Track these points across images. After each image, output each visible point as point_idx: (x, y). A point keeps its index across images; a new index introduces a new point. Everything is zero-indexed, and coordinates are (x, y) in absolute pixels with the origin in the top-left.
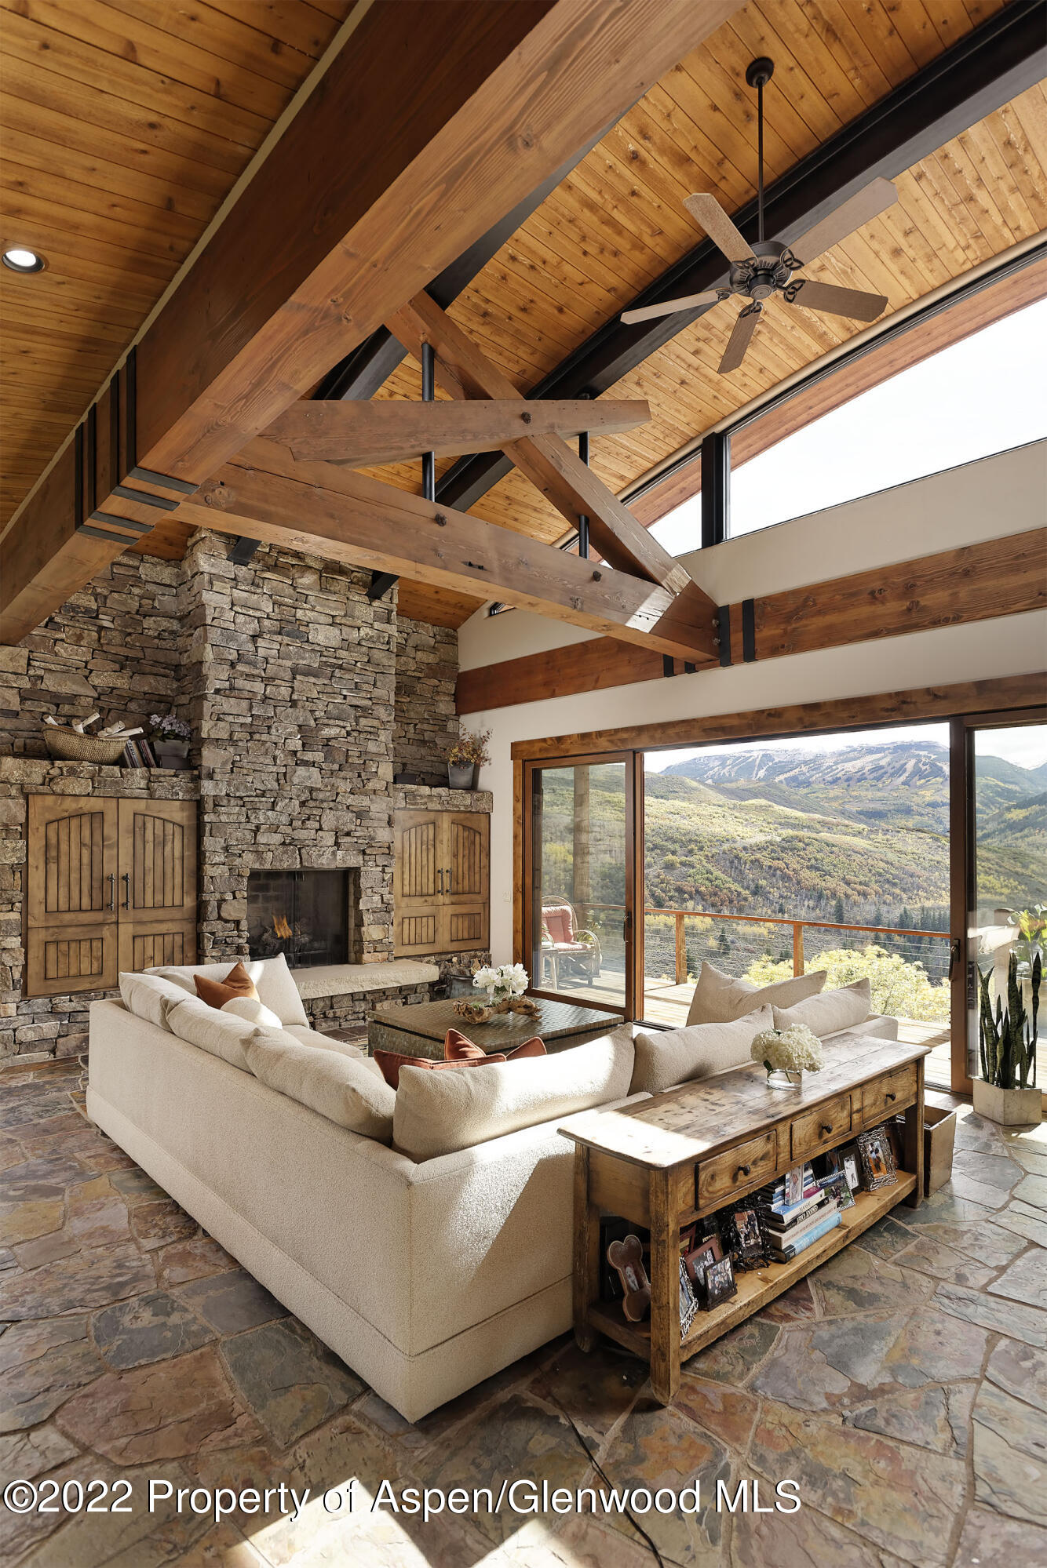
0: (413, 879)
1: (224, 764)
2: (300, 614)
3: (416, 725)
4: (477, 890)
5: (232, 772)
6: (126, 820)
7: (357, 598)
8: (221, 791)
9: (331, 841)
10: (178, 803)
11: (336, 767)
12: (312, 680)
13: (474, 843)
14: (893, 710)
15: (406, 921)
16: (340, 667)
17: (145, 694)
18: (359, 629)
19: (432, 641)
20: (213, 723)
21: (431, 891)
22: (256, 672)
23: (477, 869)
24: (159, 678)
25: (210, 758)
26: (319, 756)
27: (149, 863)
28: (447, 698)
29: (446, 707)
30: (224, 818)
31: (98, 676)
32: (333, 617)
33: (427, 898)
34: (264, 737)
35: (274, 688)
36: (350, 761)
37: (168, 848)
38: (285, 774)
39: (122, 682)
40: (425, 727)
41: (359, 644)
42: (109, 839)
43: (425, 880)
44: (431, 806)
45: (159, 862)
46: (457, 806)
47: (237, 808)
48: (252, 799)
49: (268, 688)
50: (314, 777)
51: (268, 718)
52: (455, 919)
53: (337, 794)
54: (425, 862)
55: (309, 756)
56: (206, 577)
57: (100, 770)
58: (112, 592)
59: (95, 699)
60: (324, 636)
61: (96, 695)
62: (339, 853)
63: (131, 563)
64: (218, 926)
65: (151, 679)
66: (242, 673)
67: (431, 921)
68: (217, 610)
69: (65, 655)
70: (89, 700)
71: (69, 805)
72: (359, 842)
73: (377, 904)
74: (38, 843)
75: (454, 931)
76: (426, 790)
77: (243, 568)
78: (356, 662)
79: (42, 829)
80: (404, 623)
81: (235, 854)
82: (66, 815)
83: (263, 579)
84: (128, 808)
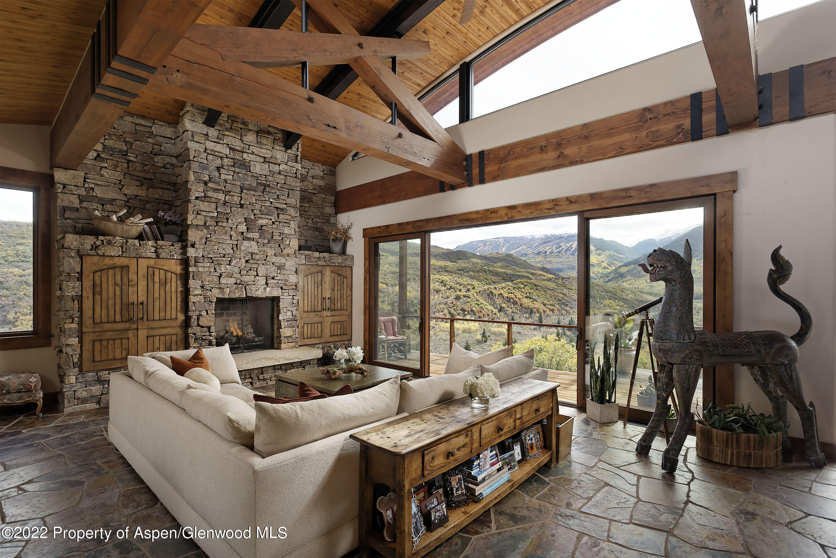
0: (310, 302)
1: (201, 239)
2: (245, 156)
3: (313, 219)
4: (345, 308)
5: (206, 243)
6: (143, 270)
7: (278, 148)
8: (199, 254)
9: (264, 282)
10: (174, 261)
11: (266, 241)
12: (252, 193)
13: (343, 283)
14: (551, 209)
15: (306, 325)
16: (269, 186)
17: (156, 199)
18: (279, 165)
19: (322, 174)
20: (194, 216)
21: (320, 309)
22: (219, 188)
23: (345, 297)
24: (164, 190)
25: (193, 235)
26: (256, 235)
27: (156, 295)
28: (330, 205)
29: (329, 210)
30: (201, 269)
31: (127, 189)
32: (265, 158)
33: (318, 313)
34: (224, 224)
35: (230, 197)
36: (274, 238)
37: (168, 286)
38: (237, 245)
39: (142, 192)
40: (318, 220)
41: (280, 173)
42: (132, 281)
43: (316, 303)
44: (319, 263)
45: (163, 294)
46: (334, 263)
47: (209, 264)
48: (217, 259)
49: (227, 197)
50: (253, 247)
51: (227, 213)
52: (333, 324)
53: (267, 256)
54: (316, 293)
55: (250, 235)
56: (190, 133)
57: (127, 242)
58: (135, 140)
59: (126, 201)
60: (258, 168)
61: (126, 200)
62: (268, 288)
63: (147, 124)
64: (198, 329)
65: (160, 191)
66: (212, 188)
67: (319, 325)
68: (197, 152)
69: (107, 176)
70: (121, 202)
71: (108, 262)
72: (280, 282)
73: (289, 316)
74: (88, 283)
75: (332, 330)
76: (317, 254)
77: (212, 128)
78: (278, 183)
79: (91, 276)
80: (305, 163)
81: (208, 290)
82: (106, 267)
83: (224, 135)
84: (143, 263)
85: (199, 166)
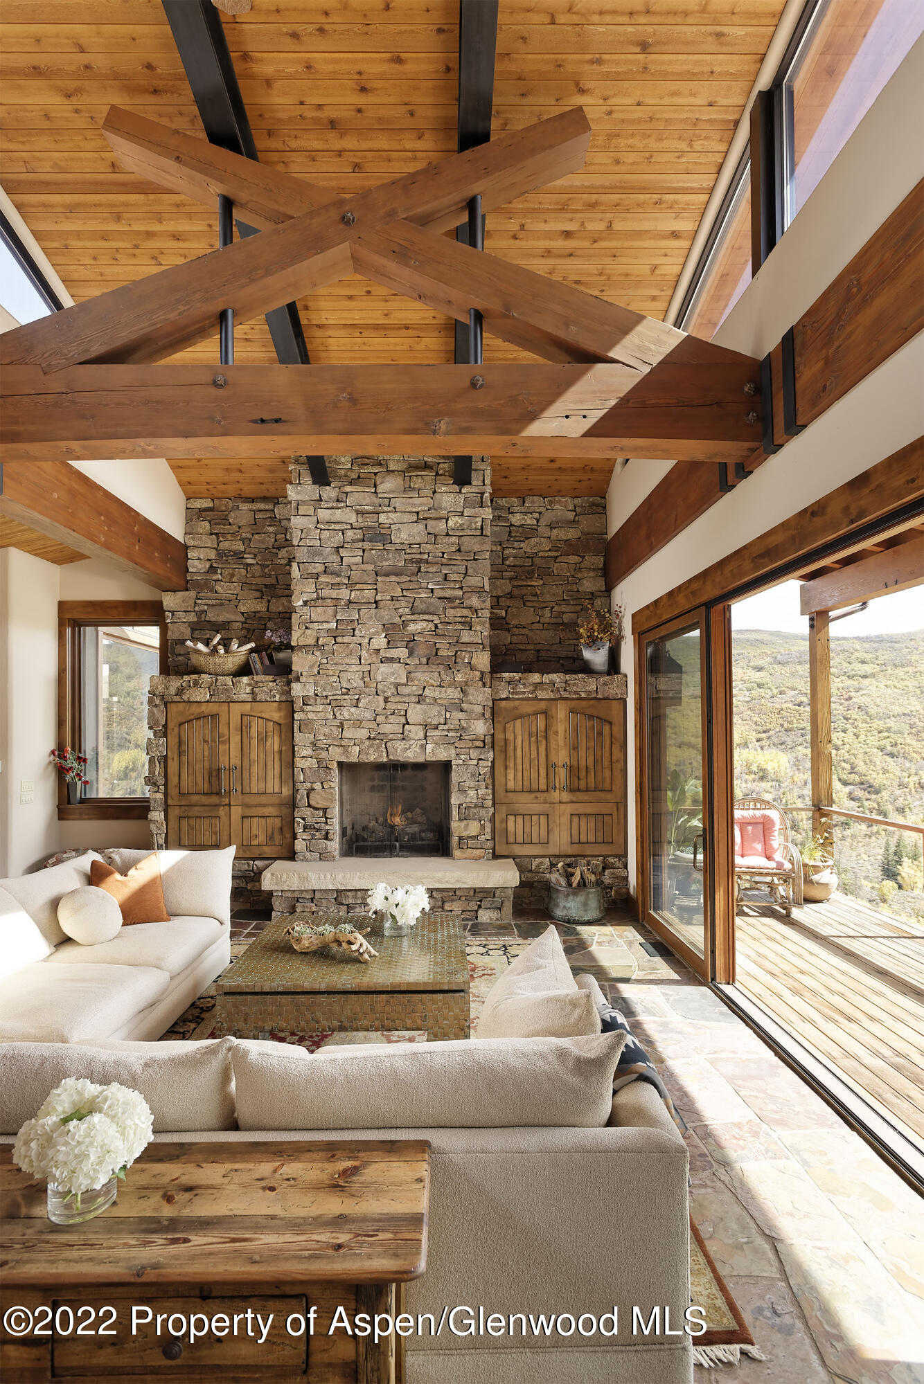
0: (519, 774)
1: (311, 667)
2: (382, 518)
3: (552, 608)
4: (607, 786)
5: (319, 674)
6: (235, 720)
7: (443, 489)
8: (308, 691)
9: (421, 734)
10: (275, 704)
11: (422, 661)
12: (394, 578)
13: (600, 734)
15: (512, 818)
16: (427, 562)
17: (279, 613)
18: (447, 520)
19: (571, 516)
20: (301, 631)
21: (543, 786)
22: (338, 580)
23: (606, 763)
25: (300, 663)
26: (402, 653)
27: (254, 756)
28: (592, 574)
29: (590, 584)
30: (311, 716)
31: (243, 604)
32: (418, 513)
33: (538, 795)
34: (346, 640)
35: (358, 592)
36: (440, 653)
37: (269, 743)
38: (369, 672)
39: (261, 607)
40: (563, 608)
41: (448, 535)
42: (223, 737)
43: (534, 776)
44: (541, 694)
45: (262, 756)
46: (576, 693)
47: (322, 707)
48: (335, 697)
49: (353, 593)
50: (398, 673)
51: (353, 621)
52: (575, 819)
53: (425, 688)
54: (534, 754)
55: (393, 653)
56: (294, 504)
57: (217, 680)
58: (254, 534)
59: (243, 623)
60: (407, 533)
61: (243, 620)
62: (429, 747)
63: (267, 507)
64: (308, 812)
65: (284, 600)
66: (328, 584)
67: (543, 820)
68: (304, 531)
69: (222, 591)
70: (238, 624)
71: (195, 710)
72: (450, 734)
73: (471, 798)
74: (173, 740)
75: (575, 832)
76: (536, 677)
77: (328, 488)
78: (443, 553)
79: (176, 729)
80: (533, 502)
81: (322, 749)
82: (192, 717)
83: (347, 493)
84: (236, 710)
85: (308, 551)
